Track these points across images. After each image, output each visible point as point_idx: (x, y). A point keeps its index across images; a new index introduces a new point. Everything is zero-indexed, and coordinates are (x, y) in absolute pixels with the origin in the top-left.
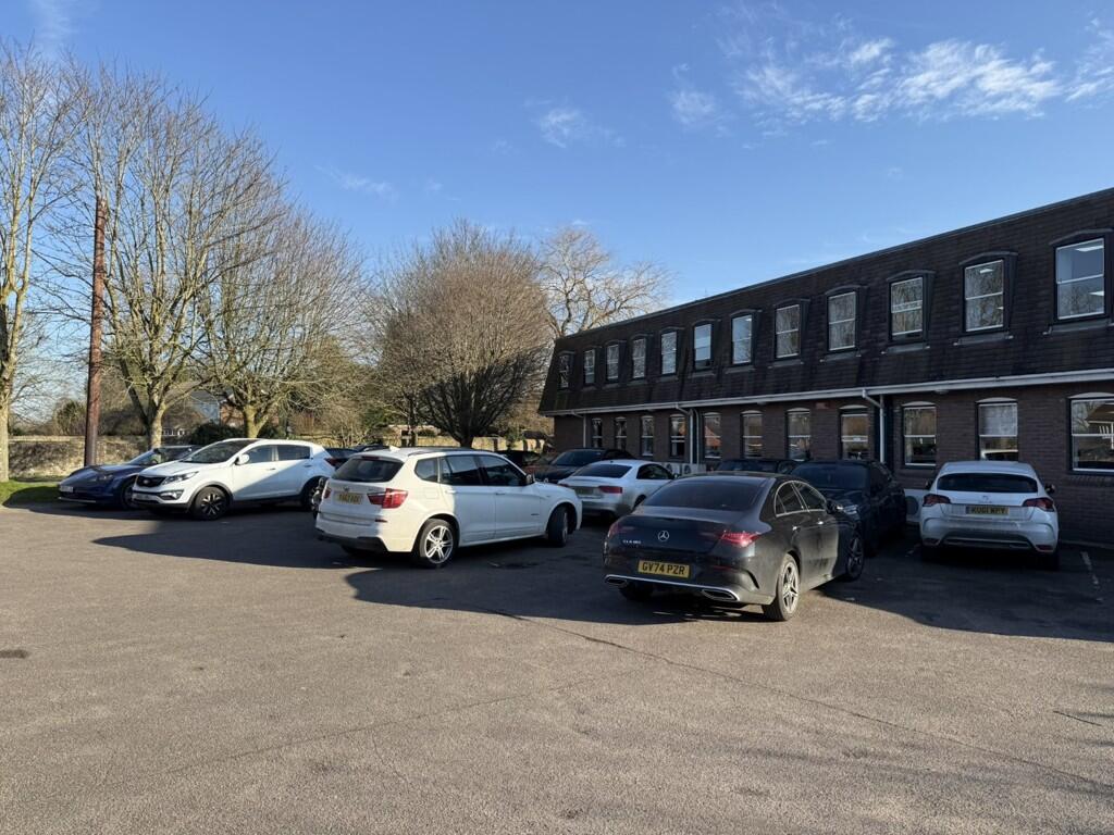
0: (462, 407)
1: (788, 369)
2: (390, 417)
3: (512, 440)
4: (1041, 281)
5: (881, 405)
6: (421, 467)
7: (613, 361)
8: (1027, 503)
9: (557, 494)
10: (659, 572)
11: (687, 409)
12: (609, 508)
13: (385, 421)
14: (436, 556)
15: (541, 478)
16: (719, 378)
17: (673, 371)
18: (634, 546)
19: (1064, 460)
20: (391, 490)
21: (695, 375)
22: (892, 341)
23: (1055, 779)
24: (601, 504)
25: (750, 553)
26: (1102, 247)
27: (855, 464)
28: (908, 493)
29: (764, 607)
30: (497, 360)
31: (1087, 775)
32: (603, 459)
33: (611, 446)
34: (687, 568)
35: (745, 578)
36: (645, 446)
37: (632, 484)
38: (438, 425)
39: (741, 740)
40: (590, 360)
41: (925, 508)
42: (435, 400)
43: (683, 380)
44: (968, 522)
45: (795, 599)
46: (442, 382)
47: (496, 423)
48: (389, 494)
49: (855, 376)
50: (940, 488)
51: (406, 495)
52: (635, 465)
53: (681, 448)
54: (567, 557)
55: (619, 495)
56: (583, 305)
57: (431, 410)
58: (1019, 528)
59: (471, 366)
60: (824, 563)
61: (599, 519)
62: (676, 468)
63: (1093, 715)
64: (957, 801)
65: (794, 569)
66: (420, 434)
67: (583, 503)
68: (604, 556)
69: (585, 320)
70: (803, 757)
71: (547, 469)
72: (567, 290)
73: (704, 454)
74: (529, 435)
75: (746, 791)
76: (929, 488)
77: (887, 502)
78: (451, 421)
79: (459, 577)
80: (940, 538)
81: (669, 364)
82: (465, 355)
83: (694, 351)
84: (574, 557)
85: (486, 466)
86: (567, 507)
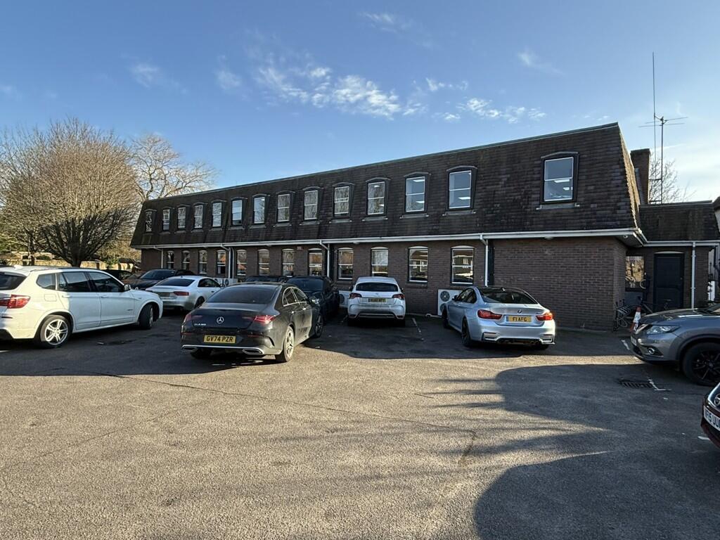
0: (73, 241)
1: (284, 228)
2: (12, 246)
3: (110, 264)
4: (400, 193)
5: (328, 248)
6: (41, 280)
7: (182, 217)
8: (393, 297)
9: (147, 296)
10: (217, 341)
11: (227, 247)
12: (180, 305)
13: (8, 248)
14: (54, 340)
15: (134, 287)
16: (246, 230)
17: (219, 225)
18: (200, 327)
19: (406, 277)
20: (16, 296)
21: (233, 228)
22: (335, 217)
23: (420, 428)
24: (175, 302)
25: (270, 327)
26: (424, 180)
27: (317, 278)
28: (341, 292)
29: (276, 356)
30: (100, 212)
31: (433, 423)
32: (176, 275)
33: (180, 267)
34: (234, 338)
35: (267, 341)
36: (201, 267)
37: (196, 290)
38: (53, 253)
39: (272, 433)
40: (167, 215)
41: (350, 300)
42: (52, 236)
43: (225, 231)
44: (369, 306)
45: (292, 350)
46: (57, 223)
47: (99, 252)
48: (14, 298)
49: (316, 233)
50: (357, 290)
51: (29, 300)
52: (197, 279)
53: (223, 270)
54: (153, 335)
55: (187, 297)
56: (162, 182)
57: (48, 242)
58: (390, 308)
59: (81, 214)
60: (305, 329)
61: (175, 312)
62: (220, 281)
63: (429, 394)
64: (382, 447)
65: (292, 334)
66: (38, 258)
67: (164, 302)
68: (181, 334)
69: (162, 191)
70: (305, 438)
71: (137, 282)
72: (151, 172)
73: (236, 273)
74: (122, 261)
75: (278, 463)
76: (351, 290)
77: (331, 297)
78: (64, 250)
79: (73, 353)
80: (357, 314)
81: (217, 221)
82: (77, 207)
83: (232, 214)
84: (158, 336)
85: (94, 279)
86: (154, 305)
